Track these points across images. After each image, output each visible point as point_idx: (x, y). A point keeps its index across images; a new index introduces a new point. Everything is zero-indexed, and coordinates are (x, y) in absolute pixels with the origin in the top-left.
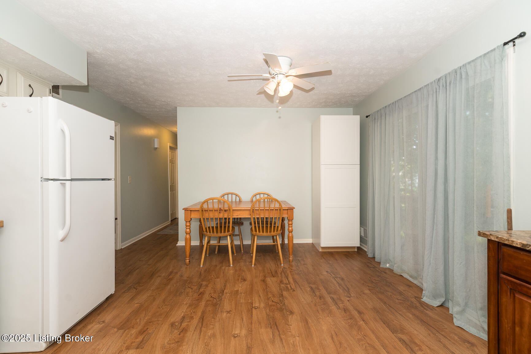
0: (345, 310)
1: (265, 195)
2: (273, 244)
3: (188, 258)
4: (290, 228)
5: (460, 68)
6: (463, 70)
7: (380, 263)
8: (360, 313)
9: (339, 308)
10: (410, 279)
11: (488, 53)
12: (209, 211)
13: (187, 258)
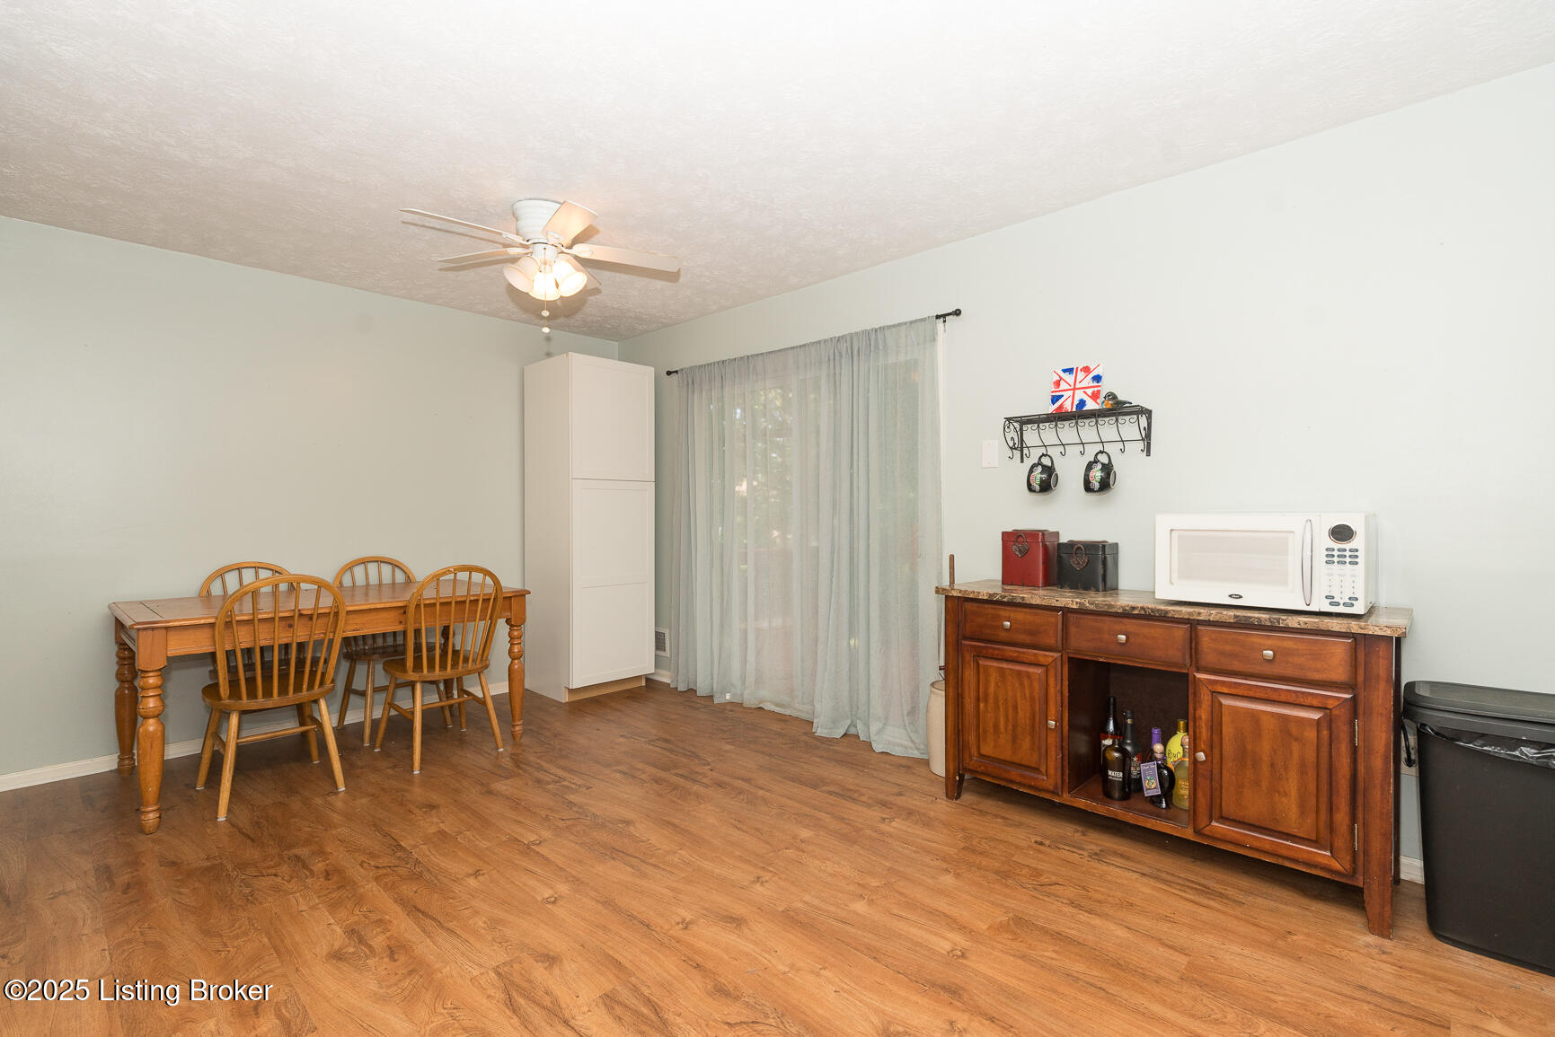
0: (720, 785)
1: (382, 565)
2: (440, 704)
3: (156, 804)
4: (516, 649)
5: (876, 331)
6: (880, 336)
7: (711, 697)
8: (748, 780)
9: (707, 786)
10: (778, 710)
11: (916, 321)
12: (234, 625)
13: (147, 806)
